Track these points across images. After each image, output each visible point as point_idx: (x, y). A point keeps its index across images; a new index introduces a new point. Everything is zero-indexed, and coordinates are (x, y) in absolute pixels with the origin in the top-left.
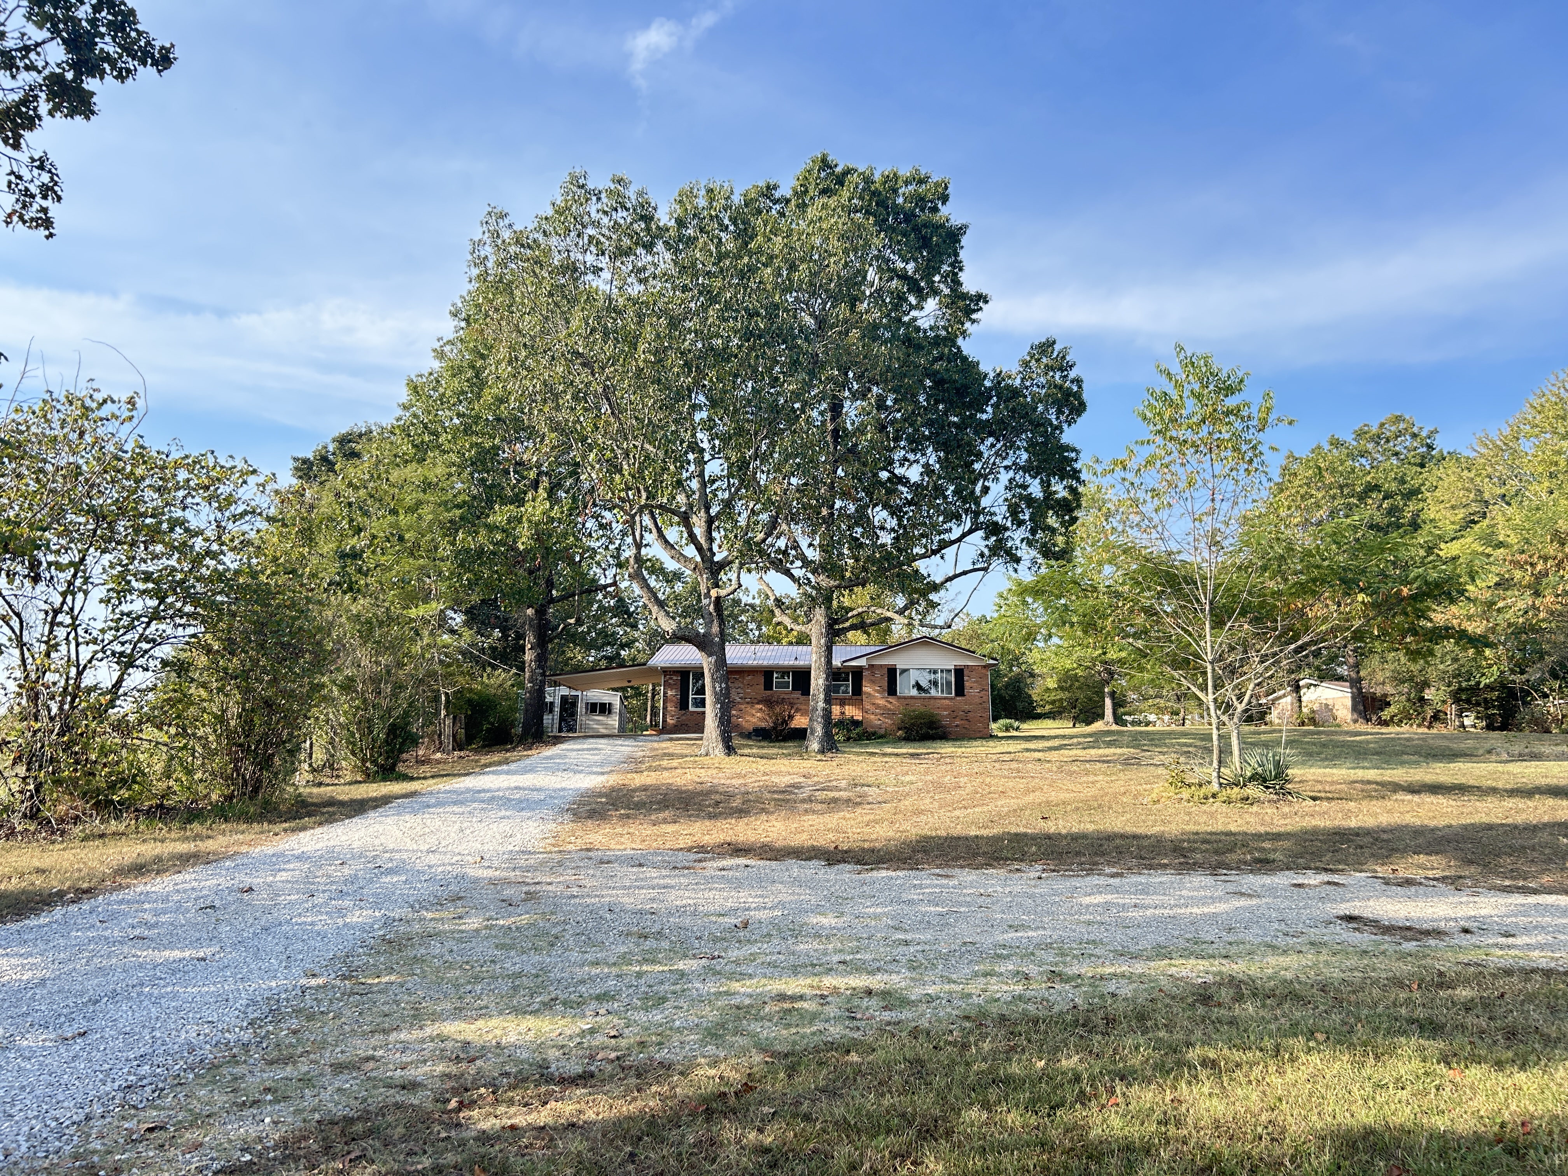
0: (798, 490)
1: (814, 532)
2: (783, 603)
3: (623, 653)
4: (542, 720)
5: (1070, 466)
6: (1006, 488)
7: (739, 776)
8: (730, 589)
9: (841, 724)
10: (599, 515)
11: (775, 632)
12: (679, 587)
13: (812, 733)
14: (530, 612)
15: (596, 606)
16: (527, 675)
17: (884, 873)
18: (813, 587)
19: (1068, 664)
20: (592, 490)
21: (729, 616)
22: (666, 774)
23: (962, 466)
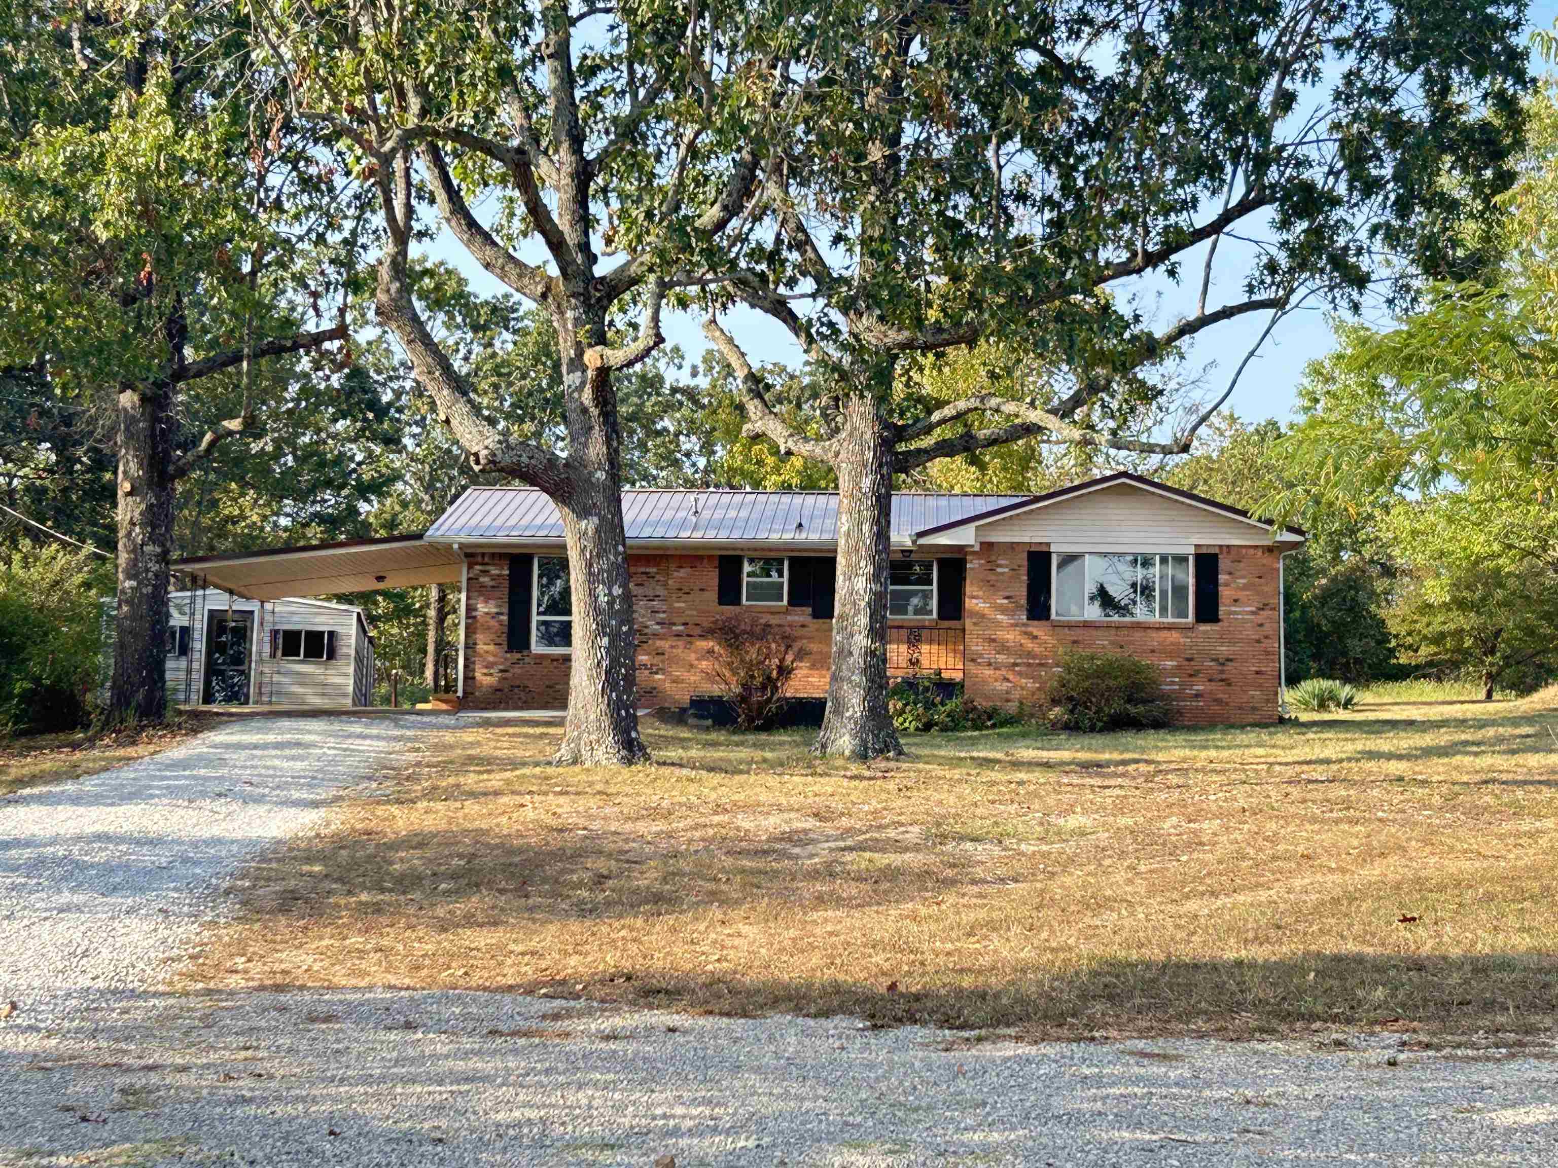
0: (808, 97)
1: (847, 206)
2: (768, 387)
3: (363, 507)
4: (162, 673)
5: (1501, 40)
6: (1337, 96)
7: (654, 813)
8: (633, 348)
9: (910, 685)
10: (301, 155)
11: (747, 459)
12: (504, 343)
13: (838, 711)
14: (127, 399)
15: (294, 388)
16: (123, 557)
17: (1009, 1050)
18: (844, 347)
19: (1479, 543)
20: (281, 91)
21: (633, 417)
22: (472, 807)
23: (1226, 39)
